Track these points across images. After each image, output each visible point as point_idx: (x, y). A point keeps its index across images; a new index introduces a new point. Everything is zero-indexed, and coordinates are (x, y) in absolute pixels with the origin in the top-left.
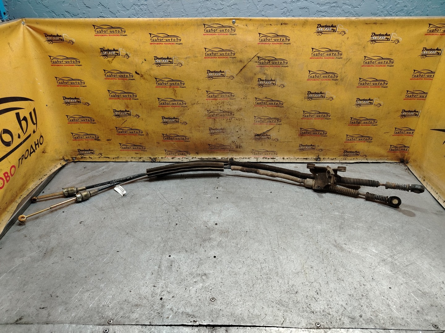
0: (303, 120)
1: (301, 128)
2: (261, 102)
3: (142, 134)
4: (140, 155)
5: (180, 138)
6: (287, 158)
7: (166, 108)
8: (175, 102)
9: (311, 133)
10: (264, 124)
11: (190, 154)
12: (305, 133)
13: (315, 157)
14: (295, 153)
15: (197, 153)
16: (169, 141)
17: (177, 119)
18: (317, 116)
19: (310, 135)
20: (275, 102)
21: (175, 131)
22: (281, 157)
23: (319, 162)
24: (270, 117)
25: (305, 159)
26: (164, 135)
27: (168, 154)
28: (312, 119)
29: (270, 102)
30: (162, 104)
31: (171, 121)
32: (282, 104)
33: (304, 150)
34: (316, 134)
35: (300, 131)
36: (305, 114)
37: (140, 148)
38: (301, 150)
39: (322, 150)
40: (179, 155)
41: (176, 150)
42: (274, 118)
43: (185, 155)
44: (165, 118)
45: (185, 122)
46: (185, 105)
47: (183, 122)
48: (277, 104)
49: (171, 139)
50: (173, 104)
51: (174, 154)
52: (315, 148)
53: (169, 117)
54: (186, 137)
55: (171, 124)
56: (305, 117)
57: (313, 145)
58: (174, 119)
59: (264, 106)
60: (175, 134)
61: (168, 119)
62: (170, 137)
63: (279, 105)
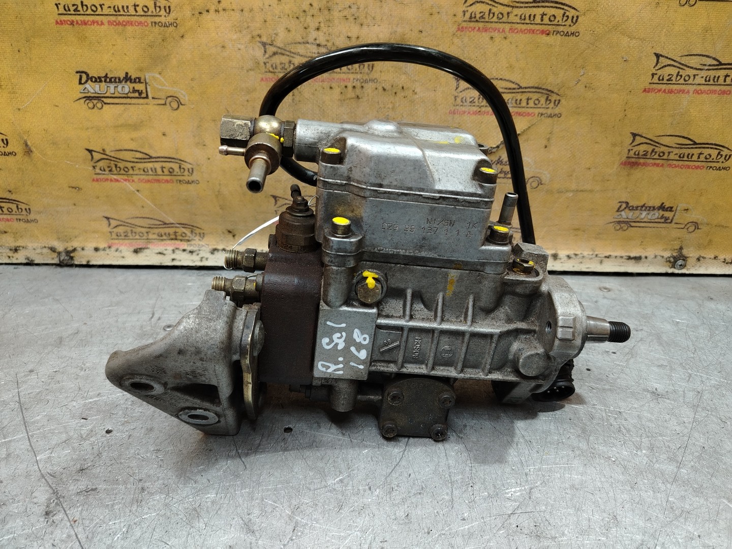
0: (651, 95)
1: (634, 135)
2: (486, 8)
3: (8, 150)
4: (16, 240)
5: (158, 166)
6: (569, 257)
7: (91, 30)
9: (672, 156)
11: (202, 236)
12: (645, 154)
13: (667, 254)
14: (596, 238)
15: (232, 233)
16: (117, 180)
17: (140, 82)
18: (707, 80)
19: (662, 165)
21: (135, 135)
23: (680, 272)
24: (517, 82)
25: (633, 260)
26: (94, 153)
27: (120, 236)
28: (686, 91)
29: (525, 9)
30: (69, 12)
31: (115, 90)
32: (572, 21)
33: (630, 225)
34: (687, 159)
35: (630, 148)
36: (663, 67)
37: (11, 209)
38: (622, 225)
39: (695, 228)
40: (161, 238)
41: (149, 218)
42: (532, 87)
43: (187, 238)
44: (90, 76)
45: (173, 97)
46: (167, 15)
47: (167, 98)
48: (552, 18)
49: (124, 171)
50: (116, 9)
51: (140, 234)
52: (673, 218)
53: (107, 74)
54: (182, 163)
55: (117, 105)
56: (658, 83)
57: (666, 207)
58: (128, 83)
59: (497, 31)
60: (136, 151)
61: (104, 83)
62: (119, 165)
63: (562, 25)
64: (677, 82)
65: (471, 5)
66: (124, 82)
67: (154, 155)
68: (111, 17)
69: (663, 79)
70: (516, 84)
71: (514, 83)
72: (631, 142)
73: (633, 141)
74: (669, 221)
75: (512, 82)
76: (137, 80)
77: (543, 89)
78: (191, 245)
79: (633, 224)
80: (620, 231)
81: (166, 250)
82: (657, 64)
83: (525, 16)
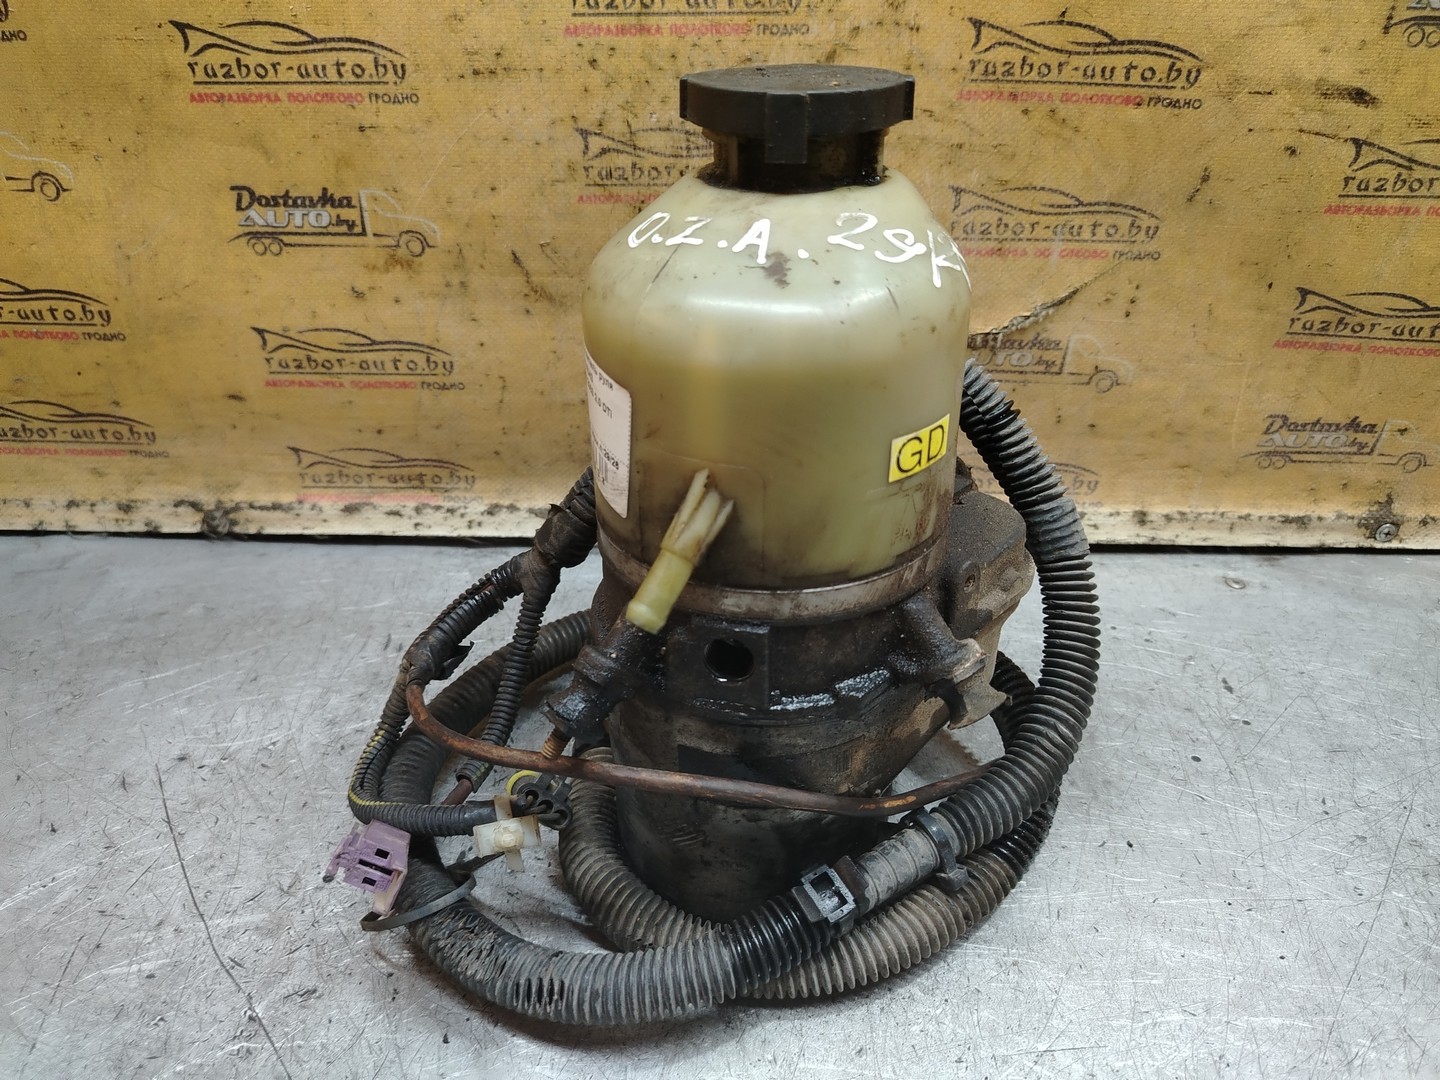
0: (1342, 218)
1: (1304, 293)
2: (1016, 55)
3: (108, 330)
5: (387, 357)
6: (1168, 518)
8: (319, 59)
9: (1378, 332)
10: (1025, 253)
11: (471, 480)
12: (1325, 328)
13: (1362, 512)
19: (1358, 349)
20: (1136, 59)
22: (1122, 509)
23: (1386, 546)
24: (1075, 193)
25: (1294, 525)
26: (267, 336)
27: (320, 481)
28: (1412, 210)
29: (1095, 57)
30: (214, 79)
31: (303, 219)
32: (1188, 80)
33: (1289, 457)
34: (1408, 337)
35: (1296, 316)
36: (1367, 166)
37: (120, 434)
38: (1274, 459)
39: (1420, 465)
40: (395, 485)
41: (371, 450)
42: (1105, 204)
43: (442, 486)
44: (257, 194)
45: (412, 232)
46: (398, 81)
47: (400, 235)
48: (1148, 74)
49: (323, 366)
50: (304, 73)
51: (356, 478)
52: (1375, 445)
53: (287, 192)
54: (432, 351)
55: (309, 248)
56: (1356, 196)
57: (1362, 425)
58: (328, 207)
59: (1037, 98)
60: (346, 331)
61: (282, 207)
62: (314, 356)
63: (1167, 87)
64: (1396, 194)
65: (986, 50)
66: (319, 205)
67: (379, 338)
68: (295, 86)
69: (1366, 189)
70: (1072, 197)
71: (1068, 195)
72: (1298, 305)
73: (1302, 303)
74: (1367, 450)
75: (1064, 193)
76: (345, 202)
77: (1126, 206)
78: (452, 499)
79: (1295, 457)
80: (1269, 469)
81: (404, 507)
82: (1355, 160)
83: (1093, 70)
